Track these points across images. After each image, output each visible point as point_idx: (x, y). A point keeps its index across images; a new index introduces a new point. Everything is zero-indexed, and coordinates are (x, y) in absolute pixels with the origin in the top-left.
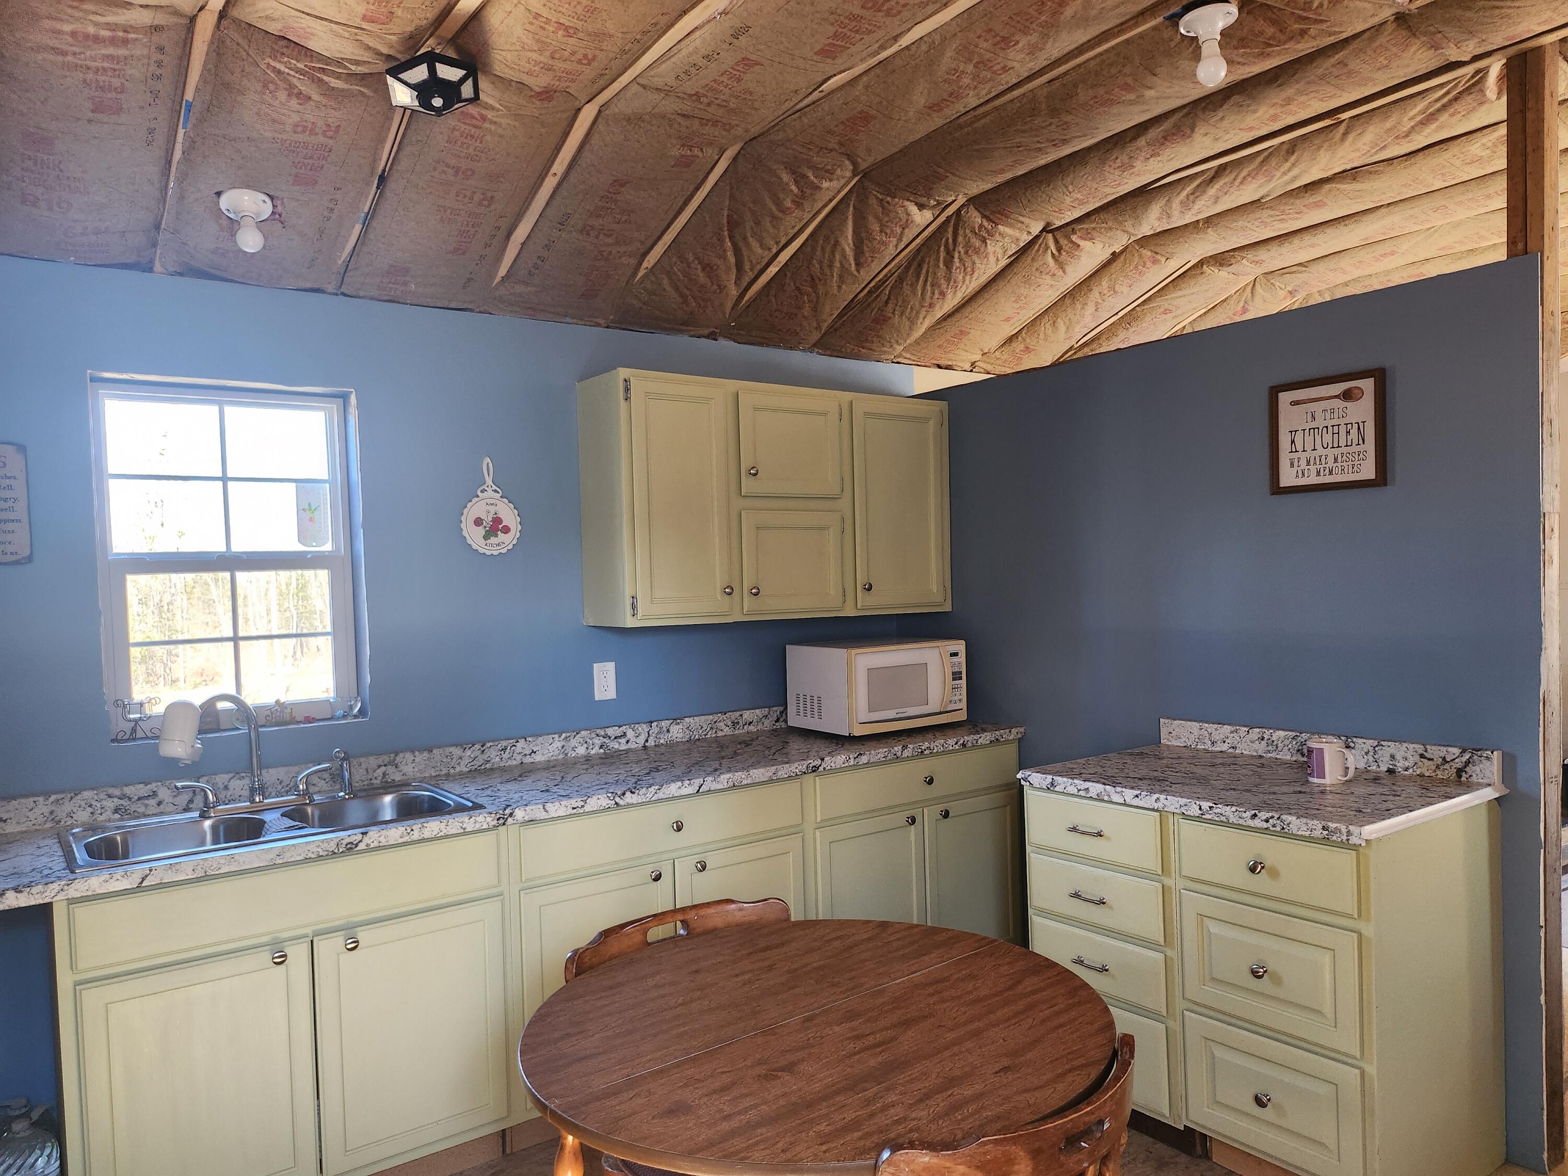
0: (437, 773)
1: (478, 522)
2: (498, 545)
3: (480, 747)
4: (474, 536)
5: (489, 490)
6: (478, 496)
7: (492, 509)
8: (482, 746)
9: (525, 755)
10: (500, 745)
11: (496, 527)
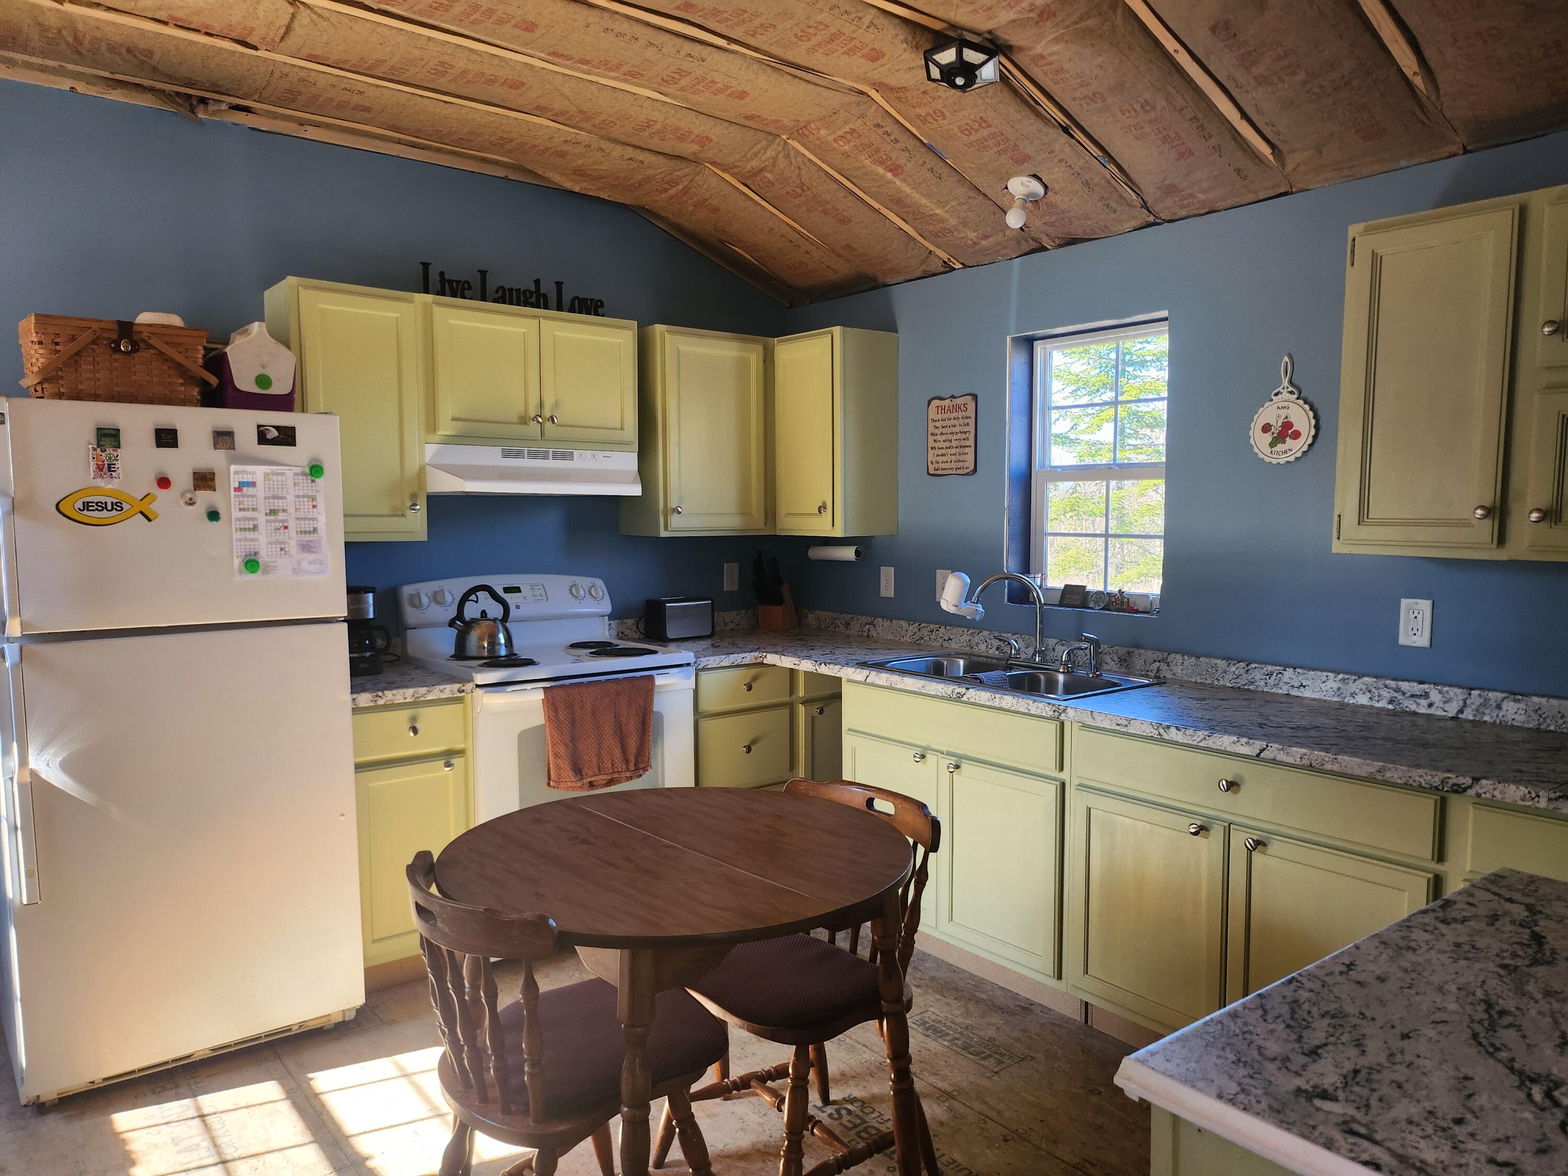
0: (1202, 681)
1: (1266, 428)
2: (1286, 452)
3: (1244, 665)
4: (1261, 442)
5: (1285, 392)
6: (1272, 400)
7: (1283, 413)
8: (1247, 665)
9: (1293, 686)
10: (1265, 669)
11: (1286, 431)
